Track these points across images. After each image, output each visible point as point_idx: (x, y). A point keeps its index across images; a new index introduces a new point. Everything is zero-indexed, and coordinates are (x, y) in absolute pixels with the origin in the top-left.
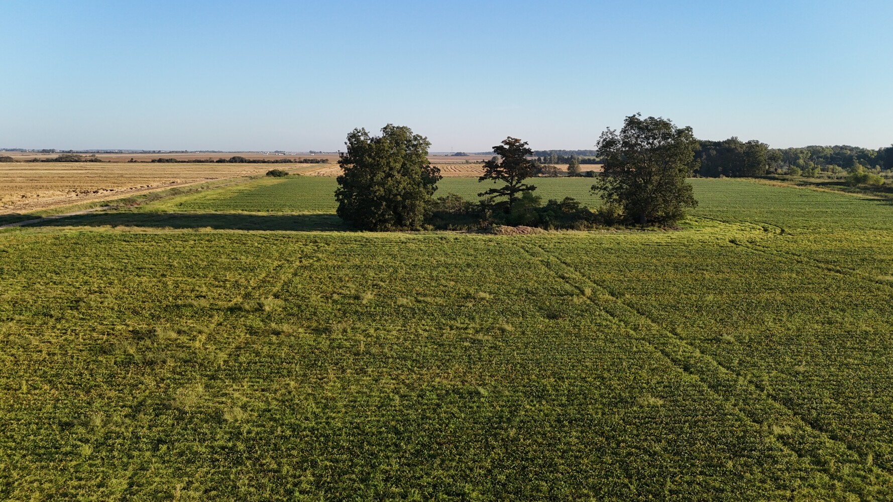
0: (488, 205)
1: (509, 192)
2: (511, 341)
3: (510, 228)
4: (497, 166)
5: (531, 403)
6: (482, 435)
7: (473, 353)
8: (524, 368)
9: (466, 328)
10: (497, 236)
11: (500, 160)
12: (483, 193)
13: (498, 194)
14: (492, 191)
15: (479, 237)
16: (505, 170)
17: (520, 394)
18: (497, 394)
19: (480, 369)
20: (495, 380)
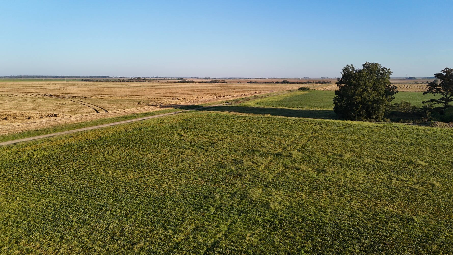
0: (428, 109)
1: (444, 101)
2: (438, 193)
3: (443, 124)
4: (437, 86)
6: (414, 245)
7: (411, 196)
8: (447, 210)
9: (408, 181)
10: (433, 128)
11: (439, 82)
12: (426, 101)
13: (436, 102)
14: (432, 100)
15: (421, 128)
16: (442, 88)
17: (442, 225)
18: (425, 222)
19: (415, 206)
20: (425, 214)
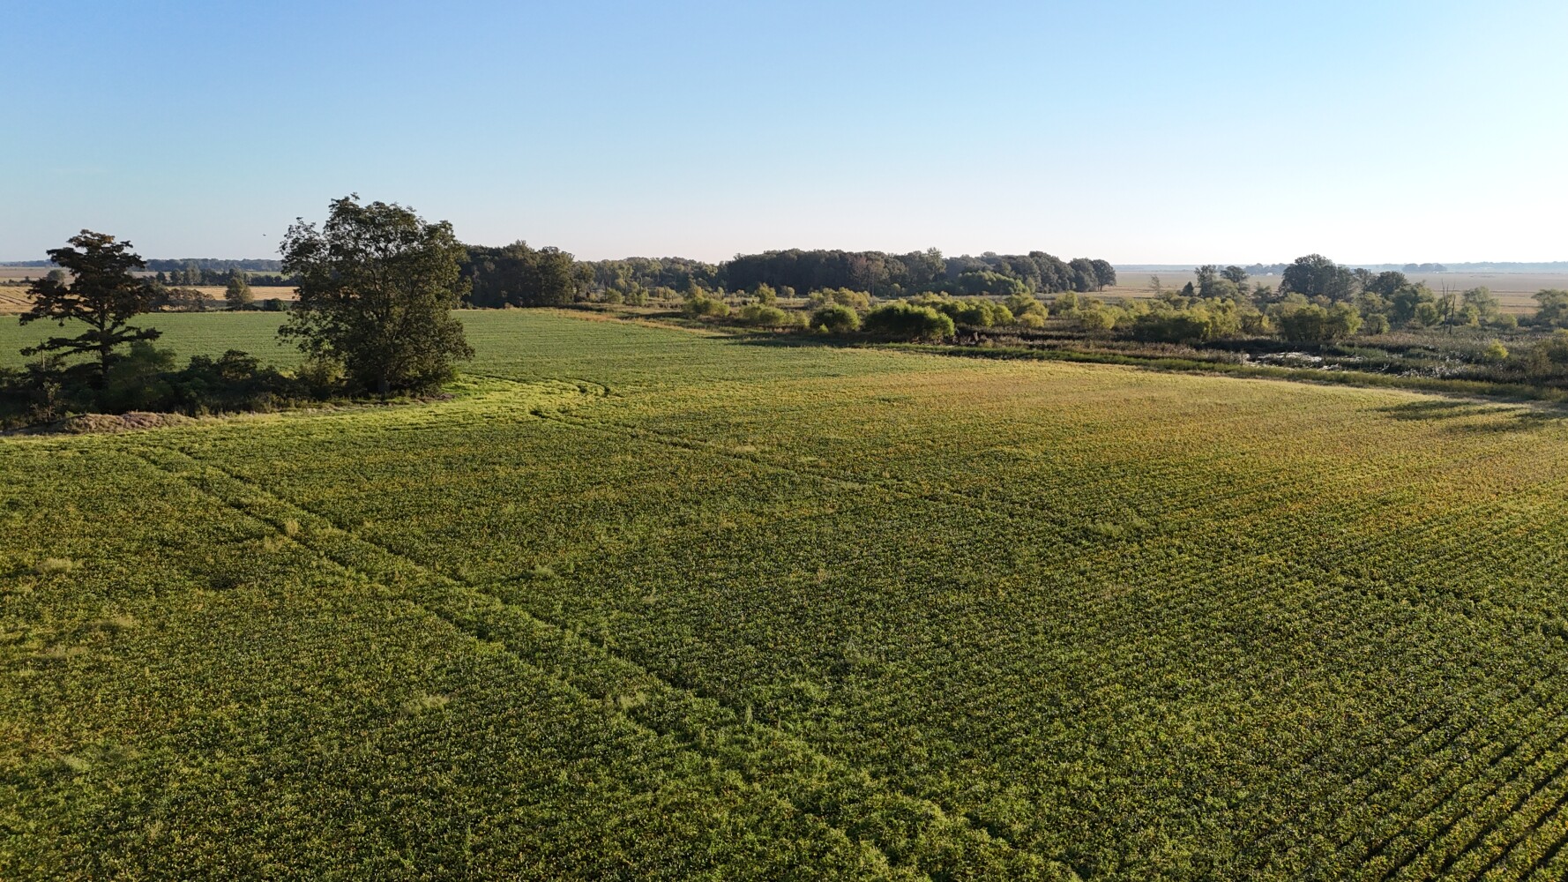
0: (49, 374)
1: (98, 344)
2: (134, 649)
3: (108, 419)
4: (63, 291)
5: (193, 762)
6: (85, 852)
7: (44, 690)
8: (171, 696)
9: (22, 640)
10: (78, 438)
11: (68, 278)
12: (34, 347)
13: (71, 349)
14: (56, 343)
15: (34, 442)
16: (82, 299)
17: (166, 748)
18: (110, 761)
19: (66, 718)
20: (105, 735)
